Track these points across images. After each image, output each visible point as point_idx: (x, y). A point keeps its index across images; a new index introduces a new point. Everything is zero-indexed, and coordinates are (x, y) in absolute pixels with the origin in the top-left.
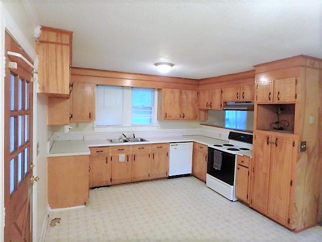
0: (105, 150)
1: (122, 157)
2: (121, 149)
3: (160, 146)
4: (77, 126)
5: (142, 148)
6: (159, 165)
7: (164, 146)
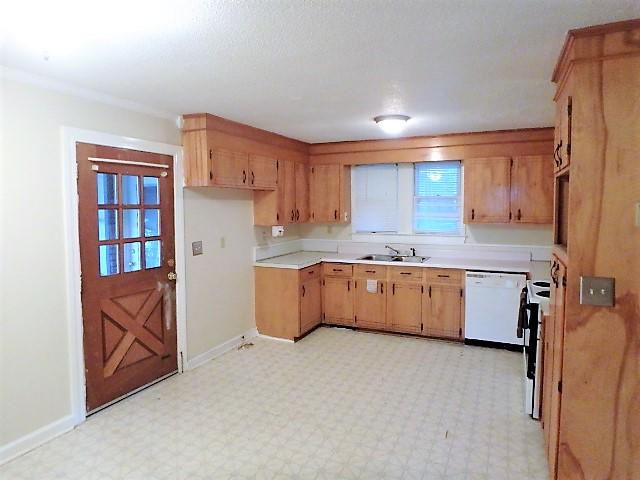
0: (347, 270)
1: (372, 285)
2: (371, 272)
3: (444, 274)
4: (329, 232)
5: (407, 272)
6: (441, 311)
7: (453, 276)
